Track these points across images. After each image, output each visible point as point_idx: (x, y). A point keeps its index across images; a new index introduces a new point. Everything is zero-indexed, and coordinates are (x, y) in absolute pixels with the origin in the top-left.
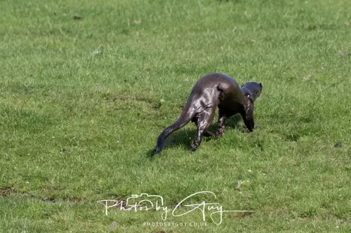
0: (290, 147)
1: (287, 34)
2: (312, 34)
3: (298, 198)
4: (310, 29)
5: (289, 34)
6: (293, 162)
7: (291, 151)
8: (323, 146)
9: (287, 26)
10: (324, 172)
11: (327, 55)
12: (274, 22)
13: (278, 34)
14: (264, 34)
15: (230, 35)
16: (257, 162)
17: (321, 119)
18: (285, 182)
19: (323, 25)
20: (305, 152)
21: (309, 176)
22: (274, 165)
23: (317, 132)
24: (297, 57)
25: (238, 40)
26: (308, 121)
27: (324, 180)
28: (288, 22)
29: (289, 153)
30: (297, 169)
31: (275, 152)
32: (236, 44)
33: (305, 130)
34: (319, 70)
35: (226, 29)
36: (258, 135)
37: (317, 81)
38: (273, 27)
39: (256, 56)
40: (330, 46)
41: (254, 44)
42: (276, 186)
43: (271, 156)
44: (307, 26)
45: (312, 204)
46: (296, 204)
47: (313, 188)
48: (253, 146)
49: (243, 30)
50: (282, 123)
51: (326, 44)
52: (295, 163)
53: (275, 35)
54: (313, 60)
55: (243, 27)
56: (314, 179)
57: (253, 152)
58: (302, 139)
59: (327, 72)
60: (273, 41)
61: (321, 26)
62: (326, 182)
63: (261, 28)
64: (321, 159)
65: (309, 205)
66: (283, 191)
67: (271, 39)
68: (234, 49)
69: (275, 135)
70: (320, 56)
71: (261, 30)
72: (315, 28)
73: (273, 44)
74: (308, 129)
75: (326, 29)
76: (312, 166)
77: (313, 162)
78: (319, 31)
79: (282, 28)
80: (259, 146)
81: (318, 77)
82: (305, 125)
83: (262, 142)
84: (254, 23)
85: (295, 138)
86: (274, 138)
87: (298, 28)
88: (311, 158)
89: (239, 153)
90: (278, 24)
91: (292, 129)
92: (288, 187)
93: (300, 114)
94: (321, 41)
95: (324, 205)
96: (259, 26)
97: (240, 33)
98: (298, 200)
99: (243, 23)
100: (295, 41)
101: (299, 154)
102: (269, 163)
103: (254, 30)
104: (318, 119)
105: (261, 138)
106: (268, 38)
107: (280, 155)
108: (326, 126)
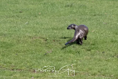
0: (88, 53)
1: (87, 17)
2: (95, 17)
3: (91, 69)
4: (94, 15)
5: (88, 17)
6: (89, 58)
7: (88, 54)
8: (99, 53)
9: (87, 15)
10: (99, 61)
11: (100, 24)
12: (83, 13)
13: (84, 17)
14: (80, 17)
15: (69, 17)
16: (78, 58)
17: (98, 44)
18: (87, 64)
19: (99, 14)
20: (93, 55)
21: (94, 62)
22: (83, 59)
23: (97, 48)
24: (90, 25)
25: (71, 19)
26: (94, 45)
27: (99, 63)
28: (87, 13)
29: (88, 55)
30: (90, 60)
31: (83, 55)
32: (71, 20)
33: (93, 48)
34: (97, 29)
35: (68, 16)
36: (78, 49)
37: (96, 32)
38: (83, 15)
39: (77, 24)
40: (101, 21)
41: (76, 21)
42: (84, 65)
43: (82, 56)
44: (93, 15)
45: (95, 71)
46: (90, 71)
47: (95, 66)
48: (76, 53)
49: (73, 16)
50: (86, 45)
51: (100, 20)
52: (90, 58)
53: (83, 17)
54: (95, 25)
55: (73, 15)
56: (96, 63)
57: (76, 55)
58: (92, 50)
59: (100, 29)
60: (83, 19)
61: (98, 15)
62: (100, 64)
63: (79, 15)
64: (98, 57)
65: (94, 72)
66: (86, 67)
67: (82, 19)
68: (70, 22)
69: (84, 49)
70: (97, 24)
71: (79, 16)
72: (96, 15)
73: (83, 20)
74: (94, 48)
75: (99, 15)
76: (95, 59)
77: (95, 58)
78: (97, 16)
79: (85, 15)
80: (78, 53)
81: (97, 31)
82: (93, 46)
83: (79, 51)
84: (77, 14)
85: (90, 50)
86: (83, 50)
87: (90, 15)
88: (95, 57)
89: (72, 55)
90: (84, 14)
91: (89, 47)
92: (88, 66)
93: (91, 43)
94: (98, 19)
95: (99, 72)
96: (78, 14)
97: (72, 17)
98: (90, 70)
99: (73, 14)
100: (90, 19)
101: (91, 55)
102: (81, 58)
103: (77, 16)
104: (97, 44)
105: (79, 50)
106: (81, 18)
107: (85, 56)
108: (99, 46)
